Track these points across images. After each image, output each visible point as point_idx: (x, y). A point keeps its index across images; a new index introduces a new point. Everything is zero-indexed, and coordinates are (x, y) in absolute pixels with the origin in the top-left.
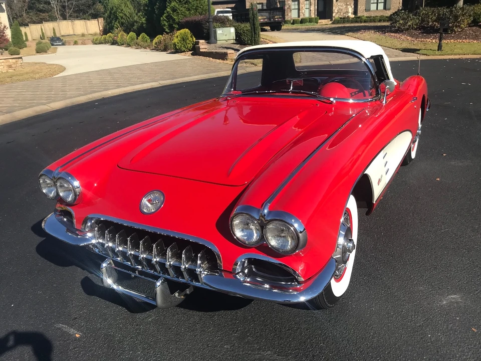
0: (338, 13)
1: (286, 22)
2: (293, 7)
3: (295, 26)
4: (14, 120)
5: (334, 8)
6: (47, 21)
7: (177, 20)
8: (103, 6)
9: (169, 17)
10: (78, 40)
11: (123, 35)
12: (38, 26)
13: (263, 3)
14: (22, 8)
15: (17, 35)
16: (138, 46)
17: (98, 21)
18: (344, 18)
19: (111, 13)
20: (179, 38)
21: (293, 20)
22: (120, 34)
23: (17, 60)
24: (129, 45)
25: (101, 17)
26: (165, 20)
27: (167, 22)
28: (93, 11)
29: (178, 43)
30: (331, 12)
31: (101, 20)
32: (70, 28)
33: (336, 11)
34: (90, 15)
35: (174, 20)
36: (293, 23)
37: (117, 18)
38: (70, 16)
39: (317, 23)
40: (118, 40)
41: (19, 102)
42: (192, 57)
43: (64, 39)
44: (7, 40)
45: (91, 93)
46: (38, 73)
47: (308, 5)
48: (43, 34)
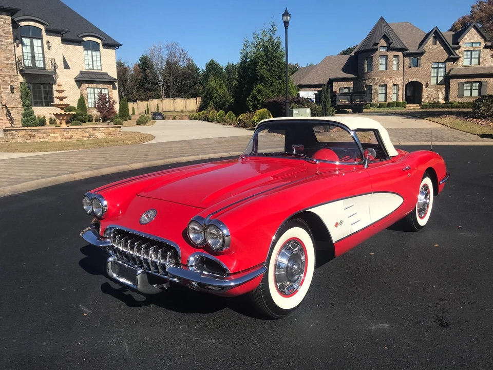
0: (427, 98)
1: (372, 105)
2: (380, 92)
3: (381, 110)
4: (99, 175)
5: (423, 94)
6: (153, 98)
7: (261, 101)
8: (202, 87)
9: (254, 98)
10: (176, 116)
11: (214, 112)
12: (145, 103)
13: (349, 87)
14: (133, 86)
15: (124, 109)
16: (225, 123)
17: (197, 100)
18: (433, 104)
19: (207, 93)
20: (258, 117)
21: (380, 104)
22: (212, 112)
23: (117, 128)
24: (218, 122)
25: (199, 96)
26: (251, 101)
27: (252, 102)
28: (193, 91)
29: (257, 121)
30: (420, 97)
31: (199, 99)
32: (172, 105)
33: (426, 97)
34: (190, 94)
35: (258, 100)
36: (379, 107)
37: (211, 98)
38: (173, 95)
39: (405, 107)
40: (210, 116)
41: (108, 161)
42: (268, 134)
43: (165, 114)
44: (114, 113)
45: (168, 158)
46: (131, 140)
47: (396, 91)
48: (148, 109)
